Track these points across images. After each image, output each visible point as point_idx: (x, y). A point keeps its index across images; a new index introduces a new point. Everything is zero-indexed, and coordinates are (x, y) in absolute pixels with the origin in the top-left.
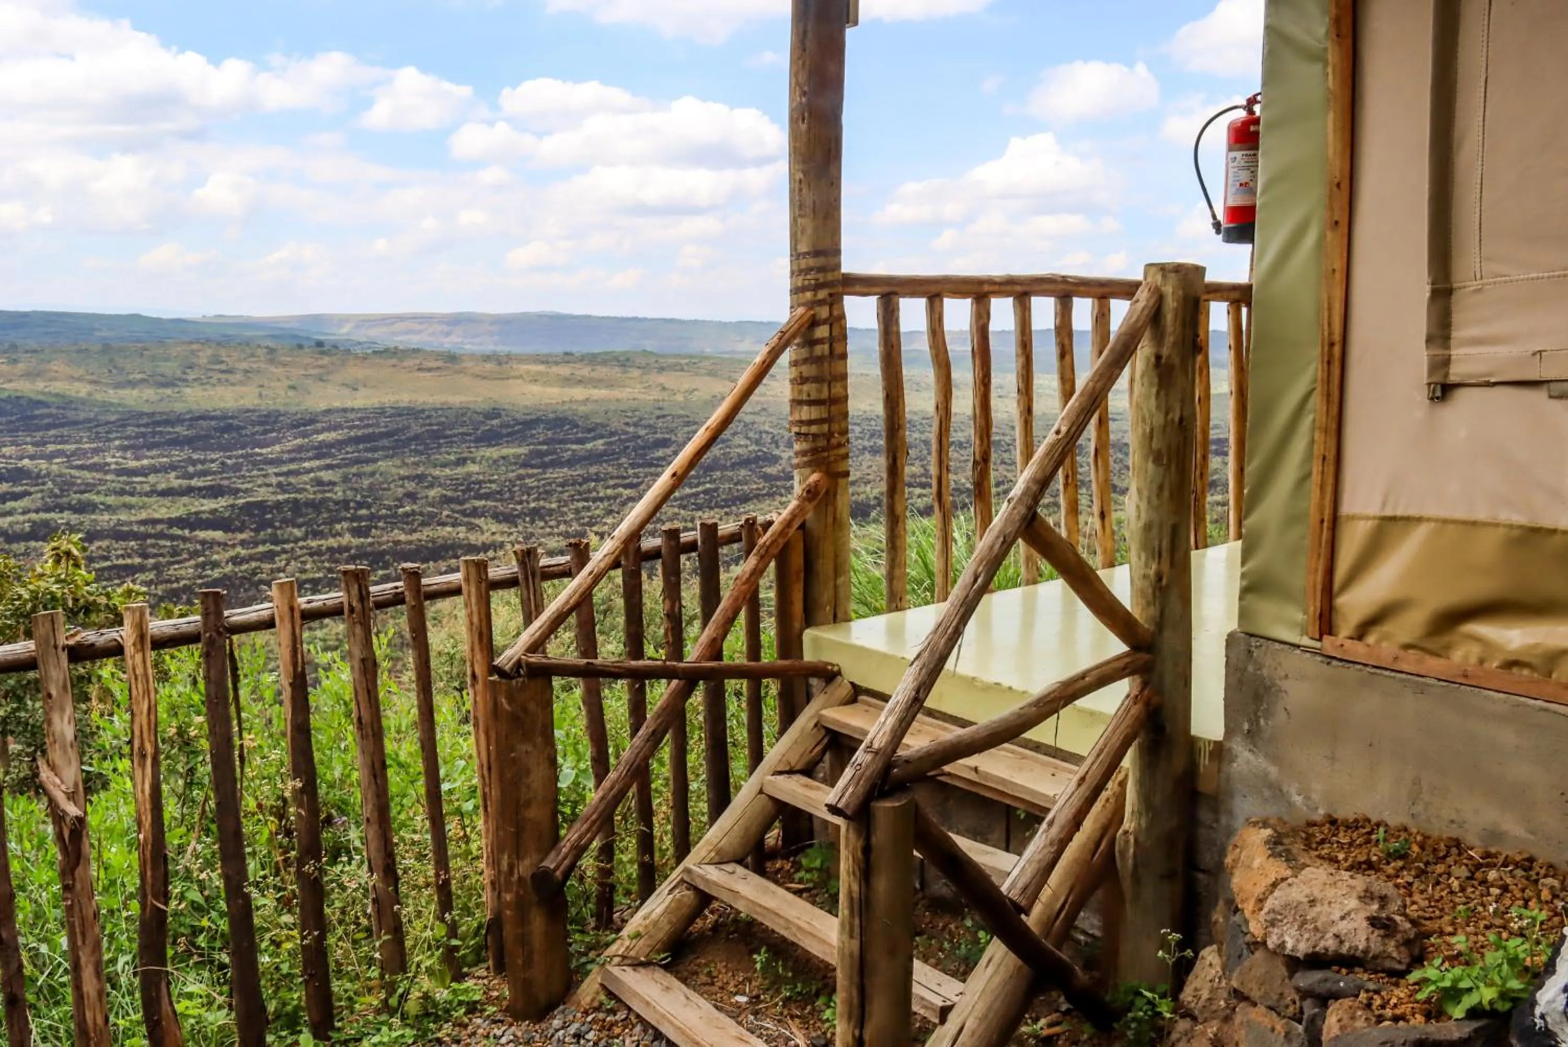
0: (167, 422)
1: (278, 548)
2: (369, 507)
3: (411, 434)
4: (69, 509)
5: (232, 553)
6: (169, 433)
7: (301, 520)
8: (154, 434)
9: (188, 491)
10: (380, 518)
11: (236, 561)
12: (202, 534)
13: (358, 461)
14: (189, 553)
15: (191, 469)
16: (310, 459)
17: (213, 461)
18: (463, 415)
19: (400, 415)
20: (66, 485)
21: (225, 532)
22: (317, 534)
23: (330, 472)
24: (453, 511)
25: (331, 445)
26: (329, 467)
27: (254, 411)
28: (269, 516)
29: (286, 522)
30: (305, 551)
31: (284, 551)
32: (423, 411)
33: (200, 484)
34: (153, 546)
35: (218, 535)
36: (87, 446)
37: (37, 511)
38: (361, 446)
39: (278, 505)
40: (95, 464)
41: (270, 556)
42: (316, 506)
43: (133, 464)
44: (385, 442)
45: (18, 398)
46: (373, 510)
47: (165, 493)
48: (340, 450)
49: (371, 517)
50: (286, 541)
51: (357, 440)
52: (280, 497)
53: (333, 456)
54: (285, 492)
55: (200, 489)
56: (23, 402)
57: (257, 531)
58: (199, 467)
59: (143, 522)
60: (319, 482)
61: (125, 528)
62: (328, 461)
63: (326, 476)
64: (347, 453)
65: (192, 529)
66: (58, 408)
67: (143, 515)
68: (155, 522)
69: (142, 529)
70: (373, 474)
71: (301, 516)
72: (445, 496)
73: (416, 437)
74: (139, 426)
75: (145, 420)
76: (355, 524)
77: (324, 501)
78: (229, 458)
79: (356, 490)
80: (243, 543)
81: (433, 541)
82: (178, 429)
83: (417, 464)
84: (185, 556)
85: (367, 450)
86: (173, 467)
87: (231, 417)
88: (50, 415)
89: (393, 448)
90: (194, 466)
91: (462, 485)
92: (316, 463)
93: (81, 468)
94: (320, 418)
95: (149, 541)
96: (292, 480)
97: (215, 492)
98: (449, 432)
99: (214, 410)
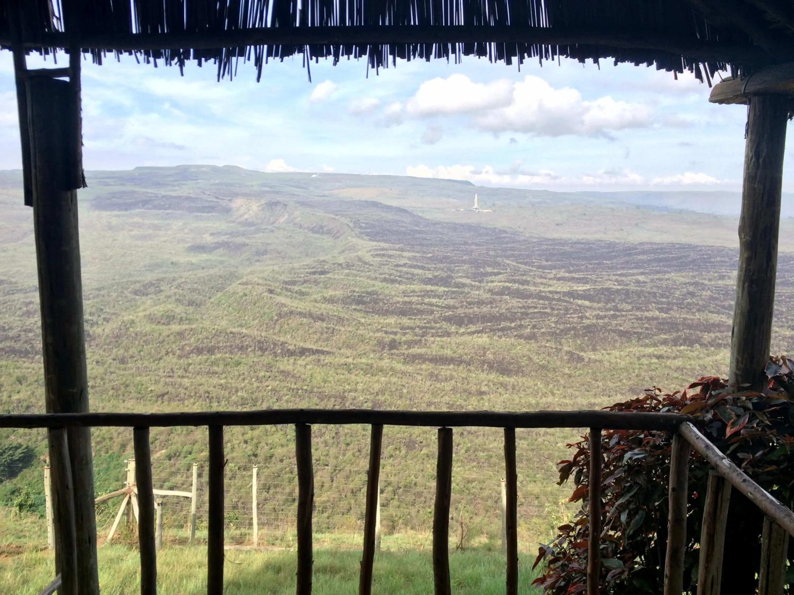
0: (560, 244)
1: (619, 314)
2: (668, 297)
3: (689, 259)
4: (517, 282)
5: (595, 313)
6: (561, 249)
7: (629, 301)
8: (554, 249)
9: (572, 279)
10: (674, 304)
11: (598, 317)
12: (580, 302)
13: (658, 272)
14: (574, 310)
15: (571, 269)
16: (632, 268)
17: (582, 265)
18: (722, 250)
19: (684, 248)
20: (516, 270)
21: (590, 302)
22: (638, 309)
23: (643, 276)
24: (717, 305)
25: (644, 262)
26: (642, 274)
27: (602, 241)
28: (613, 296)
29: (622, 301)
30: (633, 317)
31: (622, 316)
32: (697, 246)
33: (576, 276)
34: (556, 305)
35: (587, 303)
36: (523, 253)
37: (505, 282)
38: (661, 264)
39: (618, 291)
40: (527, 262)
41: (614, 317)
42: (639, 294)
43: (544, 263)
44: (675, 263)
45: (495, 228)
46: (670, 300)
47: (559, 279)
48: (649, 265)
49: (668, 303)
50: (622, 310)
51: (659, 260)
52: (619, 287)
53: (645, 268)
54: (619, 285)
55: (577, 278)
56: (497, 230)
57: (607, 303)
58: (575, 268)
59: (550, 292)
60: (638, 282)
61: (543, 294)
62: (642, 270)
63: (641, 278)
64: (653, 267)
65: (574, 298)
66: (511, 234)
67: (550, 289)
68: (557, 293)
69: (551, 296)
70: (668, 279)
71: (630, 298)
72: (712, 296)
73: (693, 261)
74: (547, 245)
75: (550, 242)
76: (660, 306)
77: (642, 292)
78: (590, 264)
79: (659, 287)
80: (599, 309)
81: (706, 320)
82: (566, 248)
83: (694, 277)
84: (572, 311)
85: (664, 266)
86: (563, 267)
87: (592, 244)
88: (509, 237)
89: (679, 266)
90: (573, 267)
91: (722, 290)
92: (635, 271)
93: (521, 263)
94: (638, 247)
95: (554, 302)
96: (624, 278)
97: (584, 281)
98: (713, 260)
99: (582, 239)
